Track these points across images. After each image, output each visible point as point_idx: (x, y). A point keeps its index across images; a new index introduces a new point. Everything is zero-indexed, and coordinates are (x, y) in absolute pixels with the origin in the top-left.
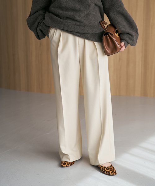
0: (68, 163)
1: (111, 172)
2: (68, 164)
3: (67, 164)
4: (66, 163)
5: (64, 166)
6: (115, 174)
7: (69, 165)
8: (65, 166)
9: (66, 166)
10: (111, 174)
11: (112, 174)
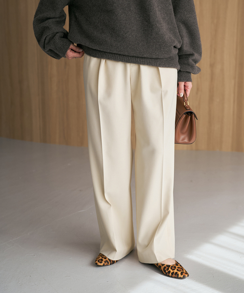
0: (107, 259)
1: (179, 273)
2: (107, 261)
3: (105, 262)
4: (104, 260)
5: (99, 264)
6: (187, 276)
7: (108, 263)
8: (102, 264)
9: (104, 264)
10: (180, 276)
11: (182, 276)
